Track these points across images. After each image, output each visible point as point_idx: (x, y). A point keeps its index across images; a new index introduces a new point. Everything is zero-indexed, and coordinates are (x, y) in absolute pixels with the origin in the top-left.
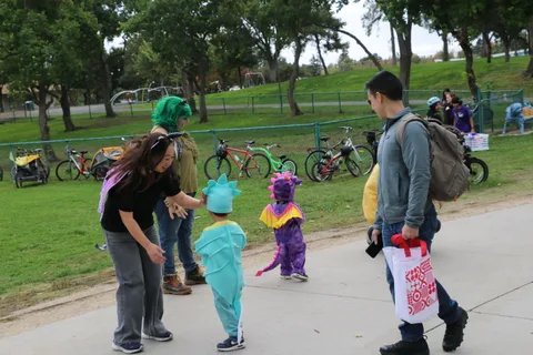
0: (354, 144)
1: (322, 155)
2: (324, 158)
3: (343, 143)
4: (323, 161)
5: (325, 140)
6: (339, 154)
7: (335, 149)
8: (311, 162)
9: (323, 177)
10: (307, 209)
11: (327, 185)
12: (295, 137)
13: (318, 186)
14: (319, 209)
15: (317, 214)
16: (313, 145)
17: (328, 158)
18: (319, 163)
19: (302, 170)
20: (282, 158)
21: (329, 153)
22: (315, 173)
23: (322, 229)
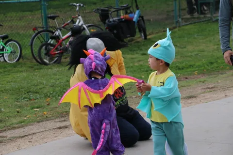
0: (85, 22)
1: (50, 35)
2: (52, 38)
3: (73, 22)
4: (52, 41)
5: (53, 18)
6: (69, 34)
7: (64, 29)
8: (37, 43)
9: (51, 59)
10: (32, 96)
11: (56, 69)
12: (20, 14)
13: (45, 70)
14: (46, 96)
15: (44, 102)
16: (40, 24)
17: (57, 38)
18: (47, 45)
19: (27, 52)
20: (3, 38)
21: (57, 33)
22: (43, 55)
23: (47, 119)
